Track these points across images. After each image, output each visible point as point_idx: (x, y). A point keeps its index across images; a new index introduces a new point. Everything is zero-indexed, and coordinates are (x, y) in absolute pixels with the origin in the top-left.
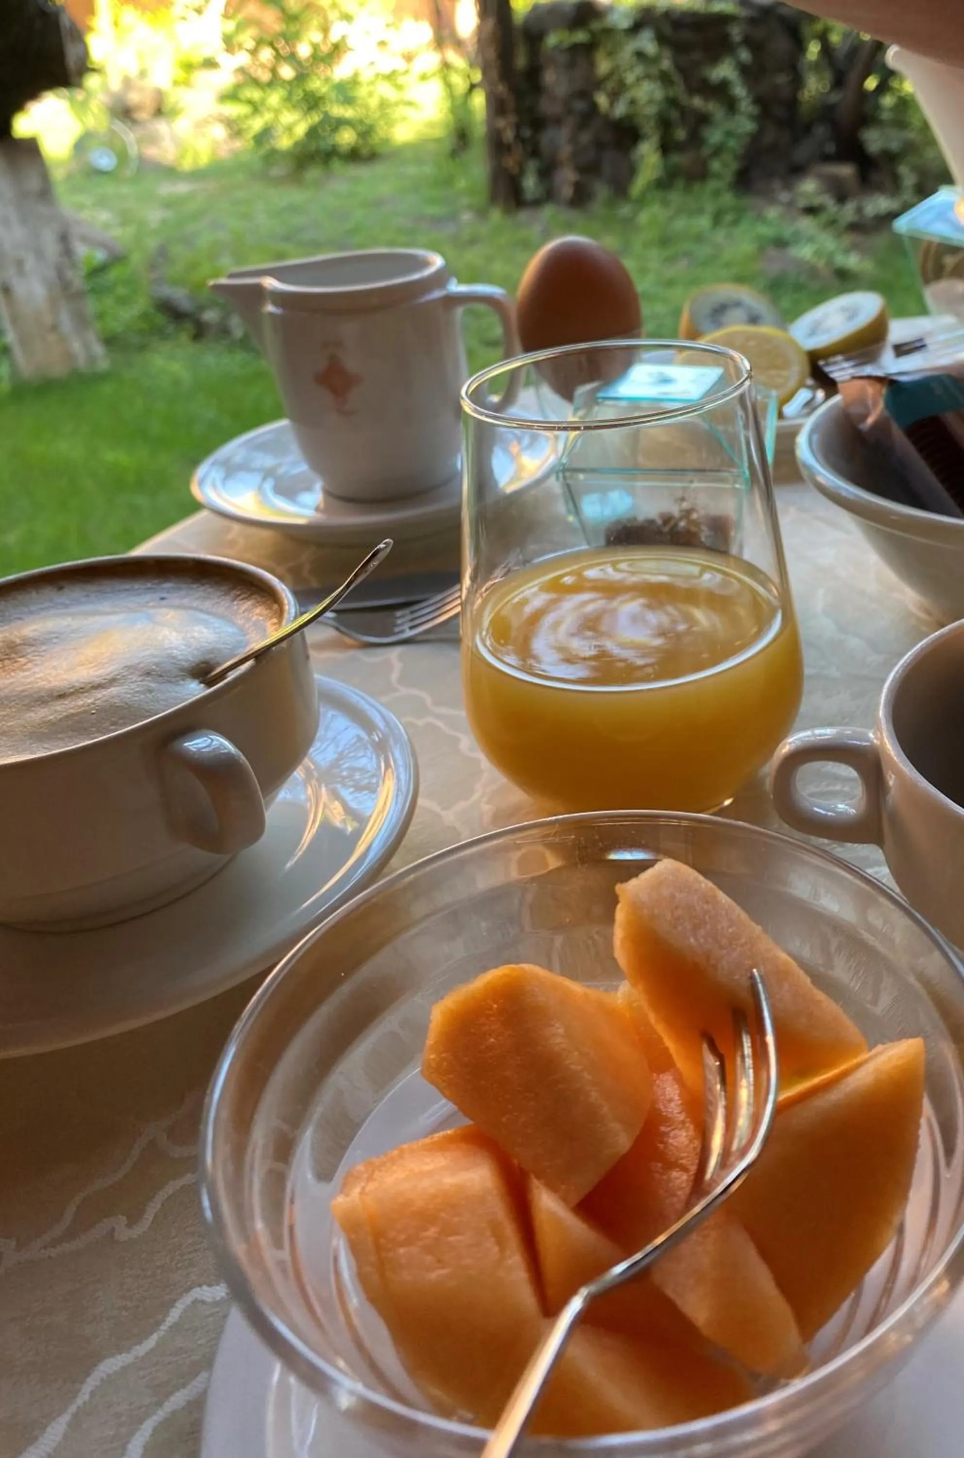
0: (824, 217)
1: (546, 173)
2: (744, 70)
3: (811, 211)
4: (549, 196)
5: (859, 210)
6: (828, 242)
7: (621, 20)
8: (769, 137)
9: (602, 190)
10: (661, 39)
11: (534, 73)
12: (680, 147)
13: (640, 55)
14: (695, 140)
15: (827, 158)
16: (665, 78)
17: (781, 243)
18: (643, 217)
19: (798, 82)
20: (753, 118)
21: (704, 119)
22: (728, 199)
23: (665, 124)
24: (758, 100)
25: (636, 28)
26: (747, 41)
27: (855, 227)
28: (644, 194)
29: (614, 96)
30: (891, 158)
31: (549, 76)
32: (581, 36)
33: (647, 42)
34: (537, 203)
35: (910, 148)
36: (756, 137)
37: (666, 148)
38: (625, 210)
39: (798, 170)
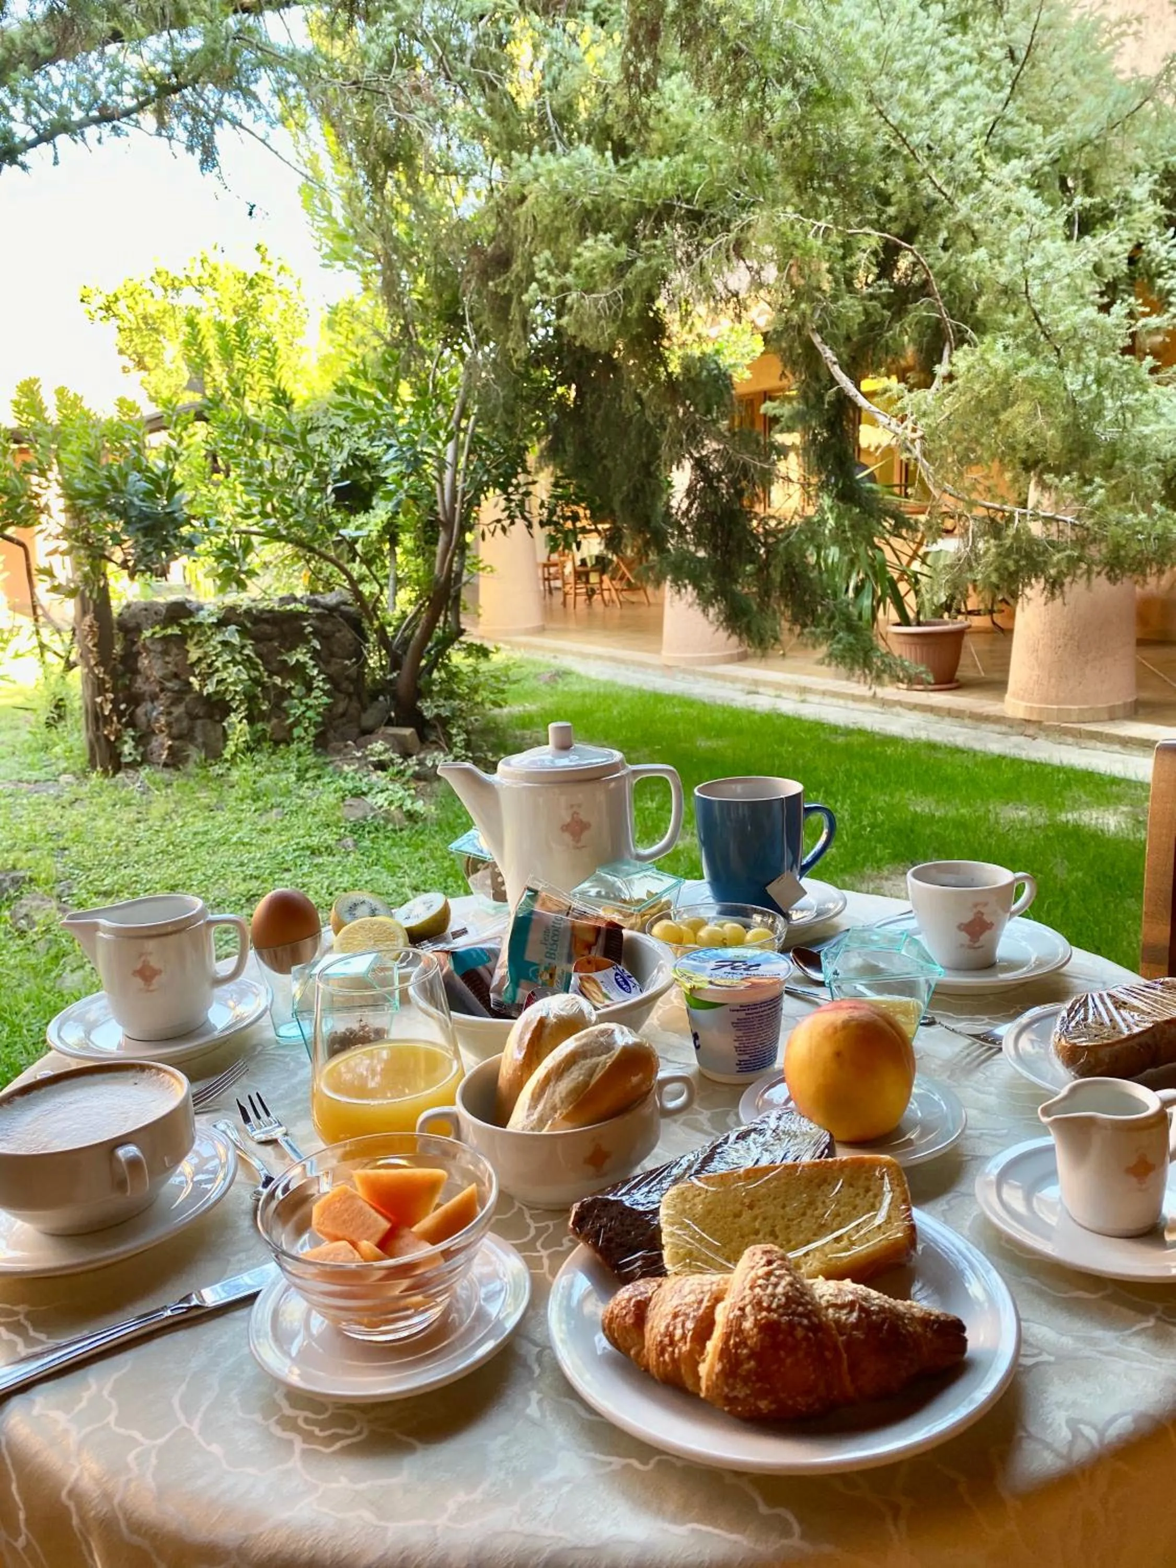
0: (392, 770)
1: (142, 740)
2: (315, 654)
3: (381, 766)
4: (146, 760)
5: (421, 763)
6: (398, 791)
7: (206, 617)
8: (341, 708)
9: (195, 754)
10: (243, 632)
11: (130, 659)
12: (264, 717)
13: (225, 643)
14: (278, 710)
15: (390, 723)
16: (248, 662)
17: (359, 794)
18: (235, 775)
19: (362, 661)
20: (326, 693)
21: (285, 694)
22: (310, 759)
23: (250, 698)
24: (329, 679)
25: (222, 623)
26: (316, 633)
27: (417, 777)
28: (234, 755)
29: (205, 678)
30: (444, 722)
31: (144, 662)
32: (175, 630)
33: (231, 634)
34: (134, 765)
35: (457, 714)
36: (329, 708)
37: (251, 719)
38: (217, 769)
39: (367, 732)
